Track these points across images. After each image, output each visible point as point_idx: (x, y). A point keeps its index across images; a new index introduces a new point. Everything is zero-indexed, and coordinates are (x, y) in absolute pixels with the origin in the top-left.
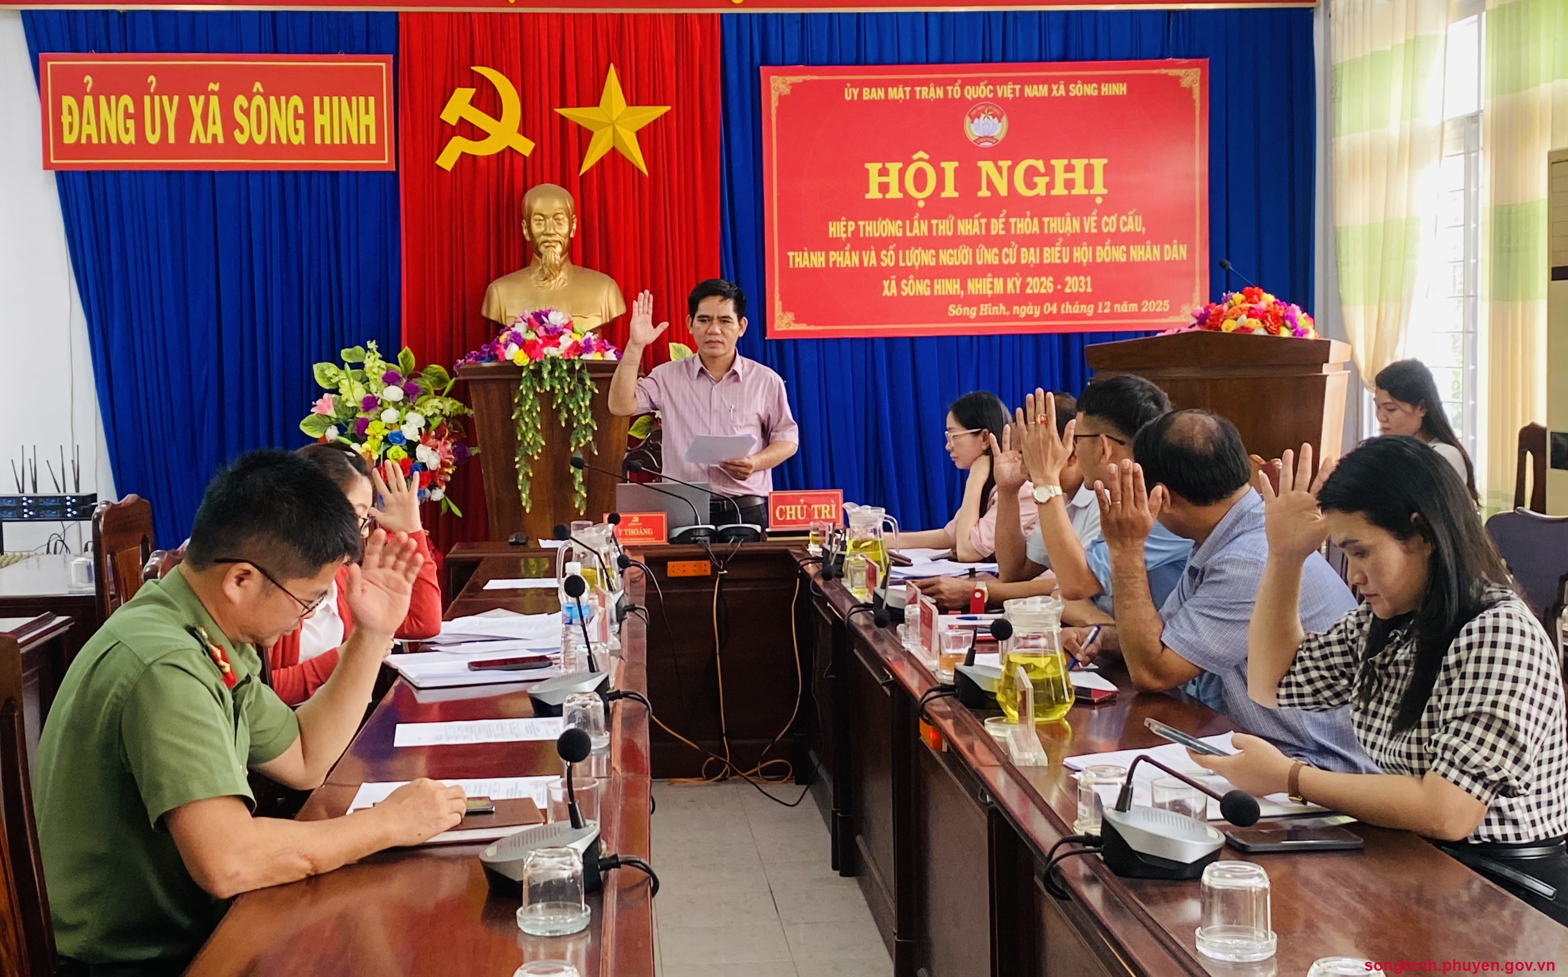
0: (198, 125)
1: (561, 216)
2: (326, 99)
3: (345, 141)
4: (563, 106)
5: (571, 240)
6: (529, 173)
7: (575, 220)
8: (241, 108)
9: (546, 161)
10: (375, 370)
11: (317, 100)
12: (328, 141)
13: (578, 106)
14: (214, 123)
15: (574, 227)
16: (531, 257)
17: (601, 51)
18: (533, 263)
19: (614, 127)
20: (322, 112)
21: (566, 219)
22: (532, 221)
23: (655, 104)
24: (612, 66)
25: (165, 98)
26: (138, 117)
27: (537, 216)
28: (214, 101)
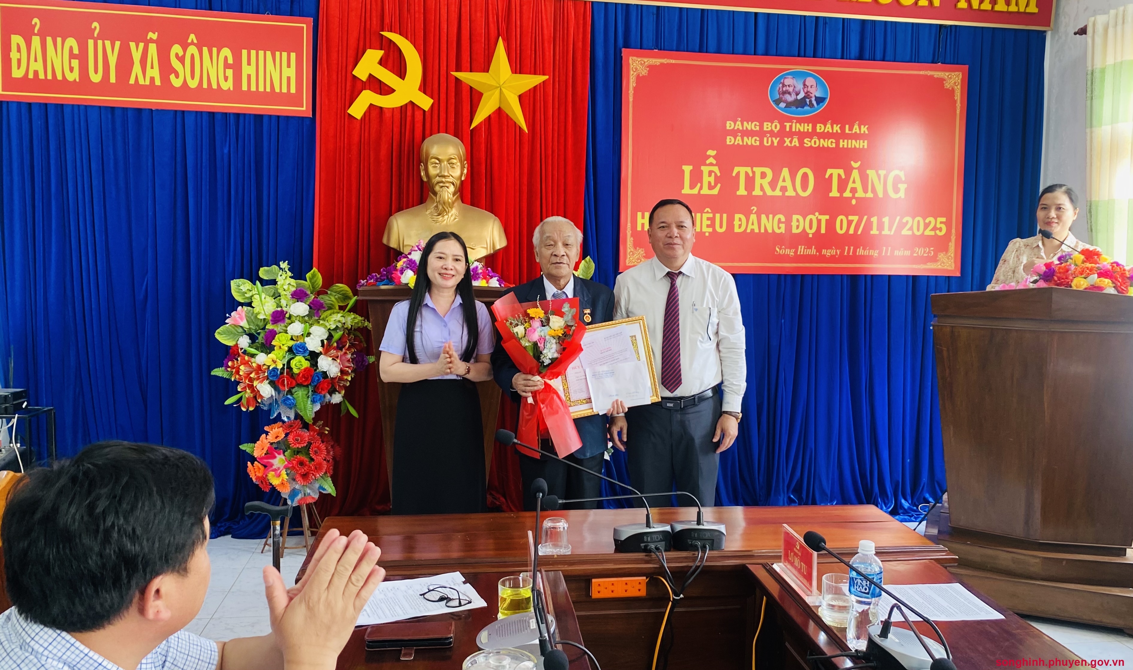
0: (137, 68)
1: (454, 161)
2: (253, 53)
3: (268, 89)
4: (458, 69)
5: (462, 182)
6: (428, 125)
7: (466, 166)
8: (177, 55)
9: (443, 115)
10: (286, 287)
11: (244, 52)
12: (253, 88)
13: (471, 71)
14: (152, 68)
15: (465, 171)
16: (428, 195)
17: (492, 25)
18: (428, 201)
19: (501, 89)
20: (249, 64)
21: (459, 164)
22: (429, 164)
23: (535, 74)
24: (500, 37)
25: (108, 43)
26: (82, 57)
27: (433, 160)
28: (153, 48)
